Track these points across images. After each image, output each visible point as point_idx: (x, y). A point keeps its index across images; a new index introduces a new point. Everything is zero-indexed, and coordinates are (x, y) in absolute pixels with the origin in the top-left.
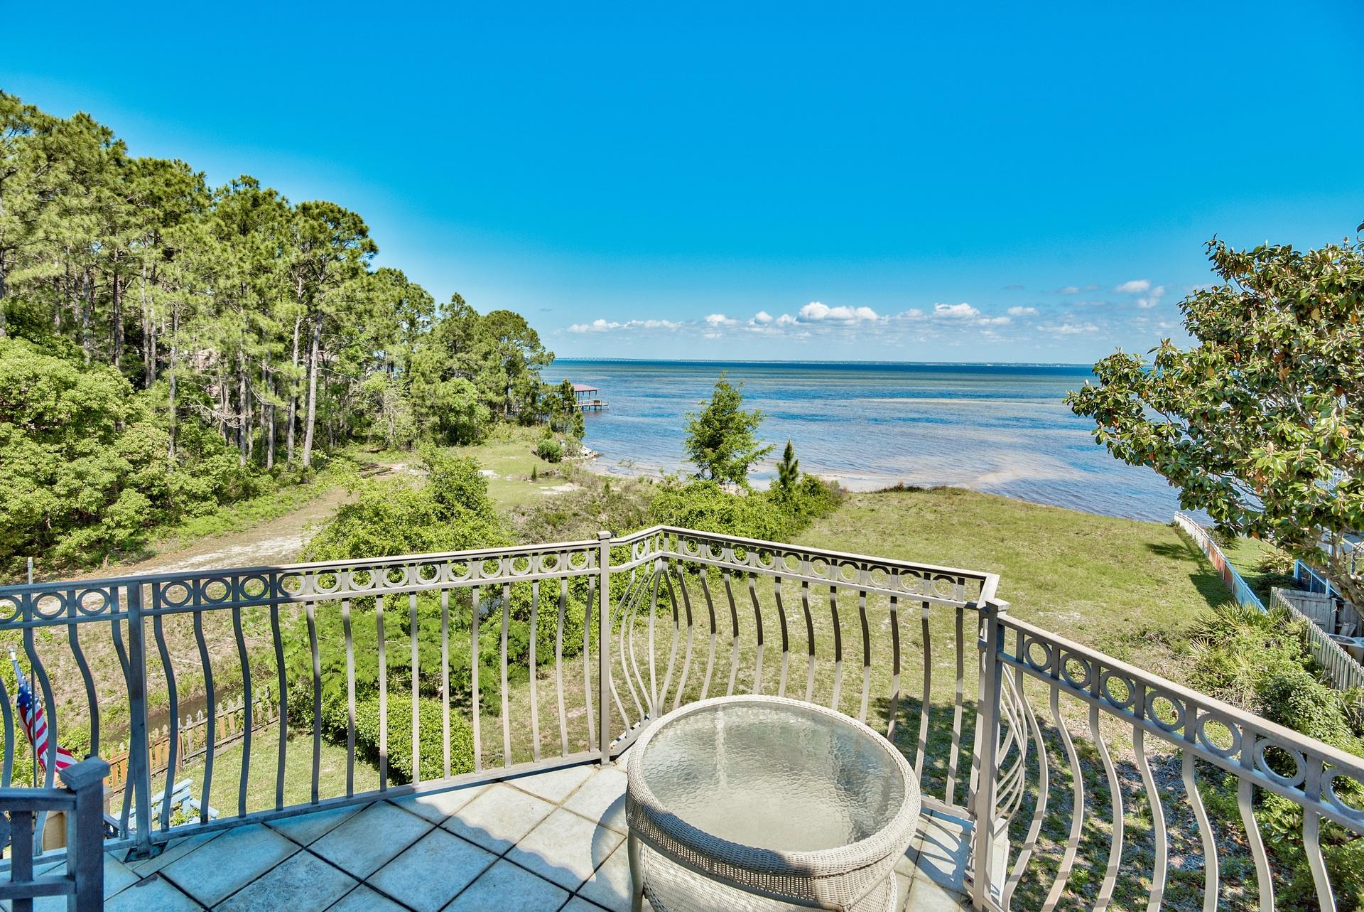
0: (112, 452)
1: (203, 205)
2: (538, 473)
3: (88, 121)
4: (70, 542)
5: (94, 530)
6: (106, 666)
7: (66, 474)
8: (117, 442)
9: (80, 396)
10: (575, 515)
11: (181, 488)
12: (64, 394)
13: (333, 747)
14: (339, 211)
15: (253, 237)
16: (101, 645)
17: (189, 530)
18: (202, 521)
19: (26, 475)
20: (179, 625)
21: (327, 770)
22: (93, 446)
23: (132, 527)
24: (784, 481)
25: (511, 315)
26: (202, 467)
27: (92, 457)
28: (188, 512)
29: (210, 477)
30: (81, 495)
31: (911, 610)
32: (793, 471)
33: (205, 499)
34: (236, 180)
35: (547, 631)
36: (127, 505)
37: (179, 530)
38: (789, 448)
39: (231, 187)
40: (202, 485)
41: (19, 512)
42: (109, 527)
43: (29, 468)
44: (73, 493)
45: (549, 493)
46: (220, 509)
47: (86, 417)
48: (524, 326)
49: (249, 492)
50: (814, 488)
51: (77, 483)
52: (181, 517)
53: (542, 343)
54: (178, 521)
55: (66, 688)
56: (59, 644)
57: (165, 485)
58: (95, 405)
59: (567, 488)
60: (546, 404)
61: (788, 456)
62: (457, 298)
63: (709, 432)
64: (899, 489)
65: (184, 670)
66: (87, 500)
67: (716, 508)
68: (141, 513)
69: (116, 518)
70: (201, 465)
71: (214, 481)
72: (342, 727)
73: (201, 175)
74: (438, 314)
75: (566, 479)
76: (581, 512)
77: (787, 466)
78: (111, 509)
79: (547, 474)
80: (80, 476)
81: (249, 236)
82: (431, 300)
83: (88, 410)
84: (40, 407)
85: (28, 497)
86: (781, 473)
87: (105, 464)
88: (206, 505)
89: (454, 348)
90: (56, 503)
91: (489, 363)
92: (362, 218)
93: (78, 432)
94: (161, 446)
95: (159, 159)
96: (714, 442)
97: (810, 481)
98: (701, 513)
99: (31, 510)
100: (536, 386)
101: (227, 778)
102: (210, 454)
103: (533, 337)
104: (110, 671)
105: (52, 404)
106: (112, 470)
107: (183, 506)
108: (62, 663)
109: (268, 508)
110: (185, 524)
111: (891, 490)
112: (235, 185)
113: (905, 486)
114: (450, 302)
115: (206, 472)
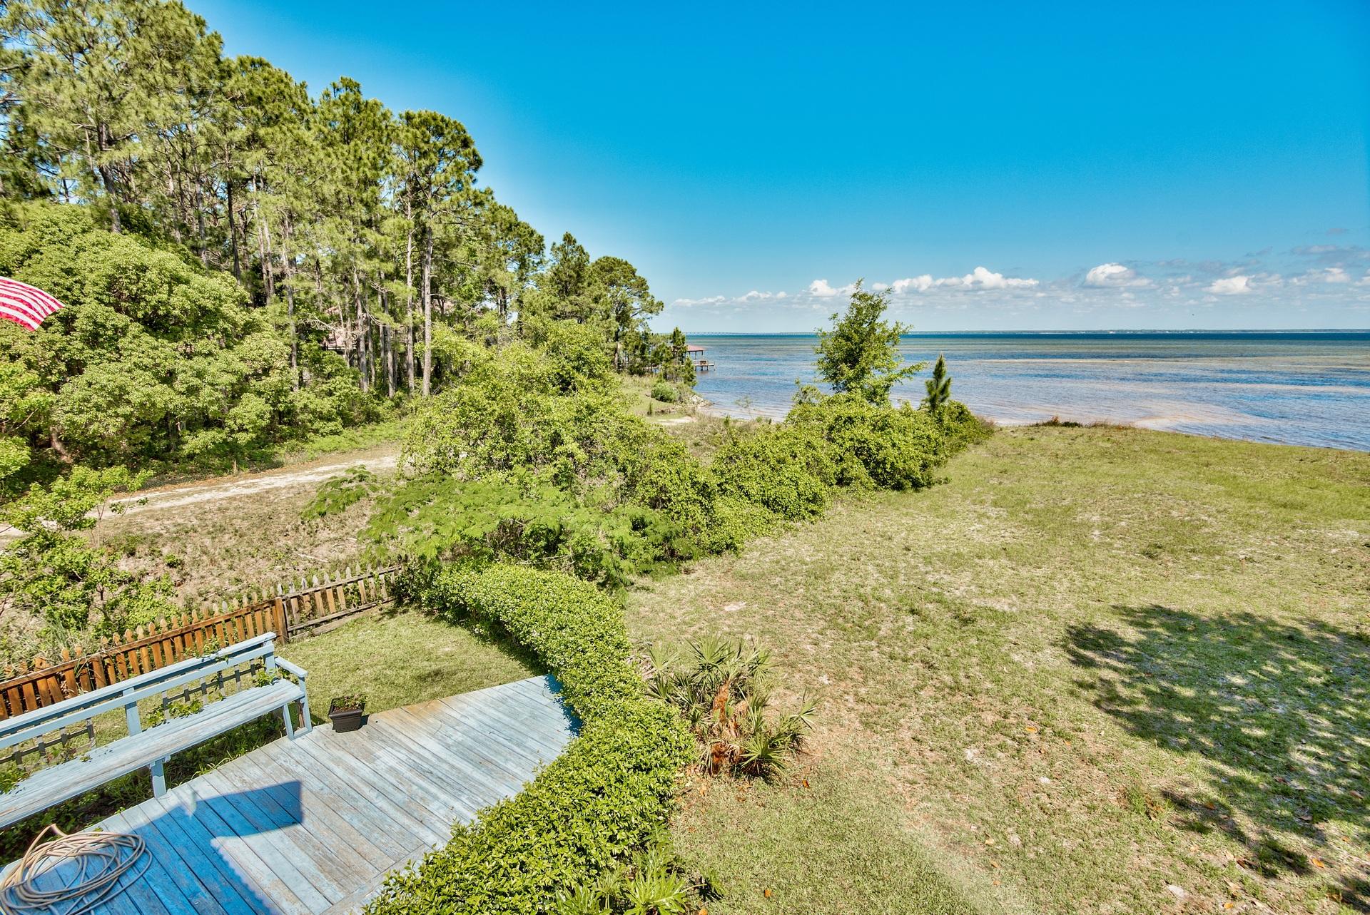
0: (230, 355)
1: (305, 111)
2: (654, 411)
3: (181, 9)
4: (196, 441)
5: (219, 432)
6: (232, 556)
7: (184, 371)
8: (236, 348)
9: (195, 295)
10: (696, 444)
11: (306, 406)
12: (176, 289)
13: (453, 628)
14: (443, 120)
15: (356, 145)
16: (227, 537)
17: (316, 446)
18: (328, 439)
19: (146, 368)
20: (303, 523)
21: (447, 649)
22: (211, 347)
23: (254, 432)
24: (932, 401)
25: (619, 263)
26: (325, 387)
27: (211, 359)
28: (316, 431)
29: (333, 398)
30: (202, 393)
31: (1123, 524)
32: (944, 390)
33: (329, 420)
34: (337, 83)
35: (690, 522)
36: (248, 408)
37: (306, 446)
38: (941, 364)
39: (331, 90)
40: (326, 405)
41: (142, 405)
42: (232, 431)
43: (147, 361)
44: (192, 391)
45: (667, 424)
46: (345, 431)
47: (203, 318)
48: (633, 272)
49: (372, 417)
50: (962, 415)
51: (196, 382)
52: (308, 435)
53: (650, 292)
54: (303, 436)
55: (194, 573)
56: (187, 532)
57: (291, 402)
58: (209, 305)
59: (686, 420)
60: (656, 353)
61: (938, 373)
62: (568, 239)
63: (847, 345)
64: (1054, 423)
65: (310, 565)
66: (208, 399)
67: (868, 415)
68: (262, 418)
69: (239, 421)
70: (324, 386)
71: (338, 403)
72: (461, 602)
73: (303, 86)
74: (547, 254)
75: (684, 413)
76: (702, 442)
77: (937, 385)
78: (233, 411)
79: (663, 412)
80: (200, 375)
81: (352, 143)
82: (541, 239)
83: (203, 309)
84: (153, 299)
85: (149, 390)
86: (930, 392)
87: (224, 366)
88: (331, 426)
89: (564, 291)
90: (179, 400)
91: (600, 307)
92: (465, 127)
93: (195, 332)
94: (280, 357)
95: (256, 58)
96: (852, 358)
97: (958, 407)
98: (850, 420)
99: (154, 405)
100: (646, 336)
101: (335, 652)
102: (330, 376)
103: (642, 284)
104: (237, 561)
105: (165, 297)
106: (234, 373)
107: (309, 424)
108: (189, 550)
109: (392, 432)
110: (313, 441)
111: (1044, 425)
112: (336, 89)
113: (1061, 421)
114: (563, 242)
115: (330, 394)
